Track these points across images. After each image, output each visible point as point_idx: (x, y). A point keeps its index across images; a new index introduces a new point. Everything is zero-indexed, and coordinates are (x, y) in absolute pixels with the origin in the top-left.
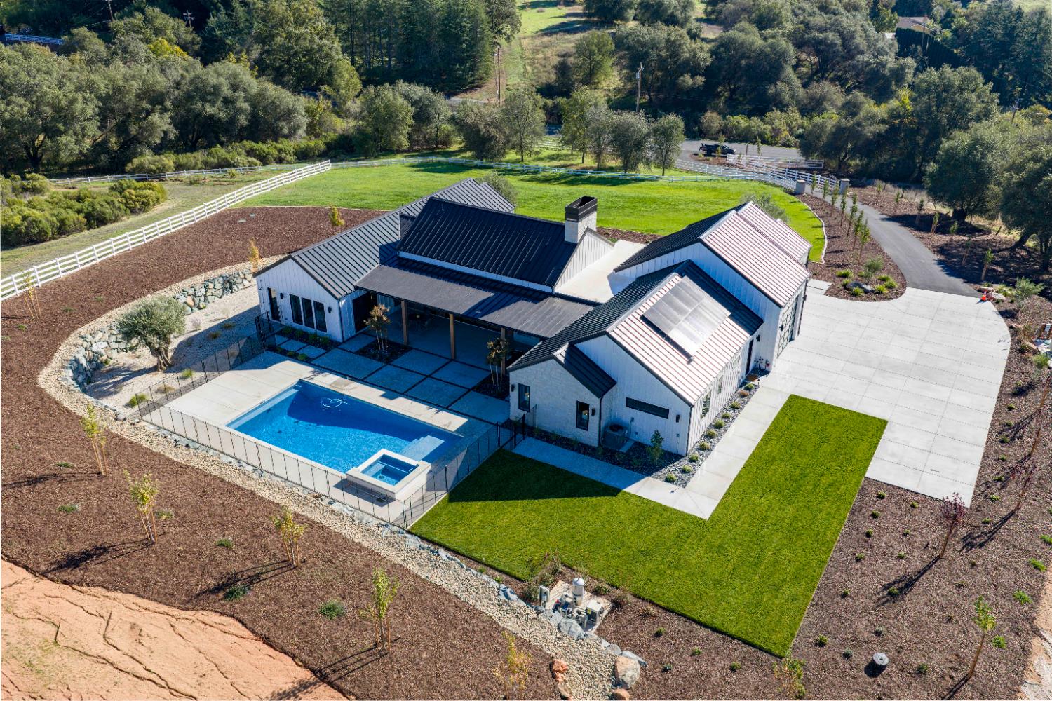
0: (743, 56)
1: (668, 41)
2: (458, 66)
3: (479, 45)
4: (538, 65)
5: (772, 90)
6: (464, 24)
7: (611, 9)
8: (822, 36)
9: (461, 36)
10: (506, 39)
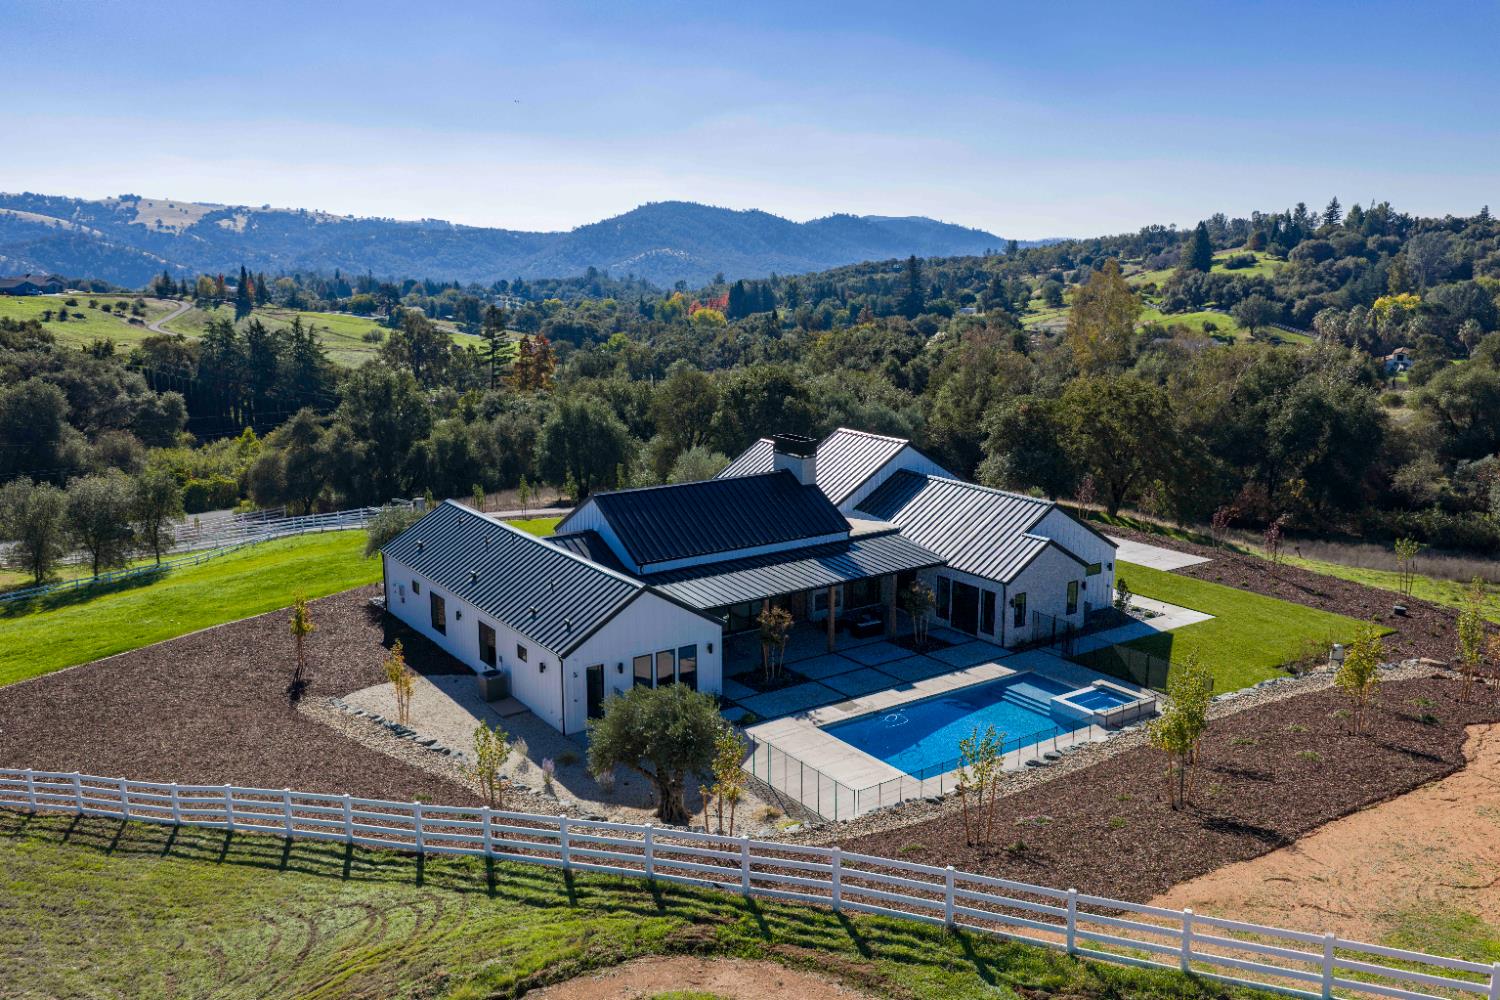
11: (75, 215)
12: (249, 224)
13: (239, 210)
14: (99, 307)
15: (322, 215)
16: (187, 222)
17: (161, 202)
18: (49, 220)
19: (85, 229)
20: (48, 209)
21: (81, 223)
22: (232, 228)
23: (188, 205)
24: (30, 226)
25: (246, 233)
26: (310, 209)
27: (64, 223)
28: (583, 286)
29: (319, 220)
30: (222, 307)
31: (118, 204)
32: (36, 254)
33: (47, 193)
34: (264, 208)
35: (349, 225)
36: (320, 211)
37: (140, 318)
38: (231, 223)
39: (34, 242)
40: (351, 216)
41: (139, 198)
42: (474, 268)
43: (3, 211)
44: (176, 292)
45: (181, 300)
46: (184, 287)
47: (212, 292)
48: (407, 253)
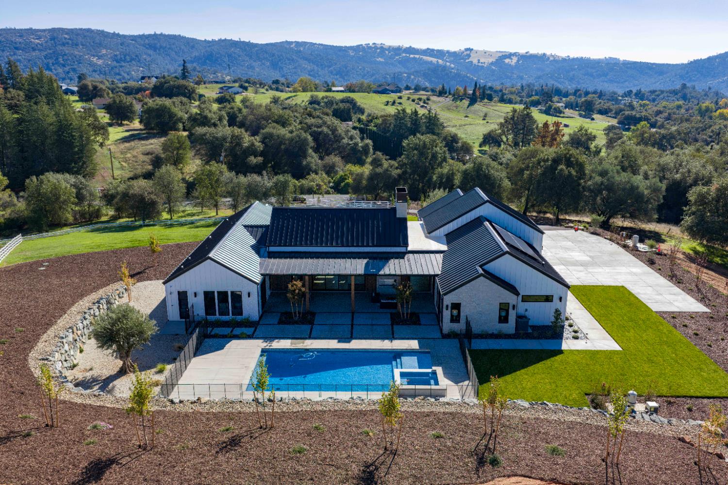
0: (281, 143)
1: (233, 136)
2: (73, 165)
3: (86, 148)
4: (131, 162)
5: (304, 163)
6: (74, 134)
7: (168, 123)
8: (320, 130)
9: (73, 143)
10: (100, 146)
11: (445, 58)
12: (518, 61)
13: (515, 54)
14: (411, 100)
16: (491, 60)
17: (482, 51)
18: (434, 60)
19: (448, 64)
20: (436, 55)
21: (447, 61)
22: (510, 63)
23: (493, 52)
24: (427, 62)
25: (516, 65)
26: (548, 53)
27: (440, 61)
28: (676, 94)
29: (551, 59)
30: (464, 101)
31: (463, 52)
32: (426, 76)
33: (436, 48)
34: (527, 53)
35: (567, 61)
36: (553, 54)
37: (426, 105)
38: (510, 60)
39: (425, 70)
40: (568, 56)
41: (472, 49)
42: (627, 83)
43: (417, 56)
44: (446, 93)
45: (447, 97)
46: (450, 91)
47: (461, 94)
48: (592, 75)
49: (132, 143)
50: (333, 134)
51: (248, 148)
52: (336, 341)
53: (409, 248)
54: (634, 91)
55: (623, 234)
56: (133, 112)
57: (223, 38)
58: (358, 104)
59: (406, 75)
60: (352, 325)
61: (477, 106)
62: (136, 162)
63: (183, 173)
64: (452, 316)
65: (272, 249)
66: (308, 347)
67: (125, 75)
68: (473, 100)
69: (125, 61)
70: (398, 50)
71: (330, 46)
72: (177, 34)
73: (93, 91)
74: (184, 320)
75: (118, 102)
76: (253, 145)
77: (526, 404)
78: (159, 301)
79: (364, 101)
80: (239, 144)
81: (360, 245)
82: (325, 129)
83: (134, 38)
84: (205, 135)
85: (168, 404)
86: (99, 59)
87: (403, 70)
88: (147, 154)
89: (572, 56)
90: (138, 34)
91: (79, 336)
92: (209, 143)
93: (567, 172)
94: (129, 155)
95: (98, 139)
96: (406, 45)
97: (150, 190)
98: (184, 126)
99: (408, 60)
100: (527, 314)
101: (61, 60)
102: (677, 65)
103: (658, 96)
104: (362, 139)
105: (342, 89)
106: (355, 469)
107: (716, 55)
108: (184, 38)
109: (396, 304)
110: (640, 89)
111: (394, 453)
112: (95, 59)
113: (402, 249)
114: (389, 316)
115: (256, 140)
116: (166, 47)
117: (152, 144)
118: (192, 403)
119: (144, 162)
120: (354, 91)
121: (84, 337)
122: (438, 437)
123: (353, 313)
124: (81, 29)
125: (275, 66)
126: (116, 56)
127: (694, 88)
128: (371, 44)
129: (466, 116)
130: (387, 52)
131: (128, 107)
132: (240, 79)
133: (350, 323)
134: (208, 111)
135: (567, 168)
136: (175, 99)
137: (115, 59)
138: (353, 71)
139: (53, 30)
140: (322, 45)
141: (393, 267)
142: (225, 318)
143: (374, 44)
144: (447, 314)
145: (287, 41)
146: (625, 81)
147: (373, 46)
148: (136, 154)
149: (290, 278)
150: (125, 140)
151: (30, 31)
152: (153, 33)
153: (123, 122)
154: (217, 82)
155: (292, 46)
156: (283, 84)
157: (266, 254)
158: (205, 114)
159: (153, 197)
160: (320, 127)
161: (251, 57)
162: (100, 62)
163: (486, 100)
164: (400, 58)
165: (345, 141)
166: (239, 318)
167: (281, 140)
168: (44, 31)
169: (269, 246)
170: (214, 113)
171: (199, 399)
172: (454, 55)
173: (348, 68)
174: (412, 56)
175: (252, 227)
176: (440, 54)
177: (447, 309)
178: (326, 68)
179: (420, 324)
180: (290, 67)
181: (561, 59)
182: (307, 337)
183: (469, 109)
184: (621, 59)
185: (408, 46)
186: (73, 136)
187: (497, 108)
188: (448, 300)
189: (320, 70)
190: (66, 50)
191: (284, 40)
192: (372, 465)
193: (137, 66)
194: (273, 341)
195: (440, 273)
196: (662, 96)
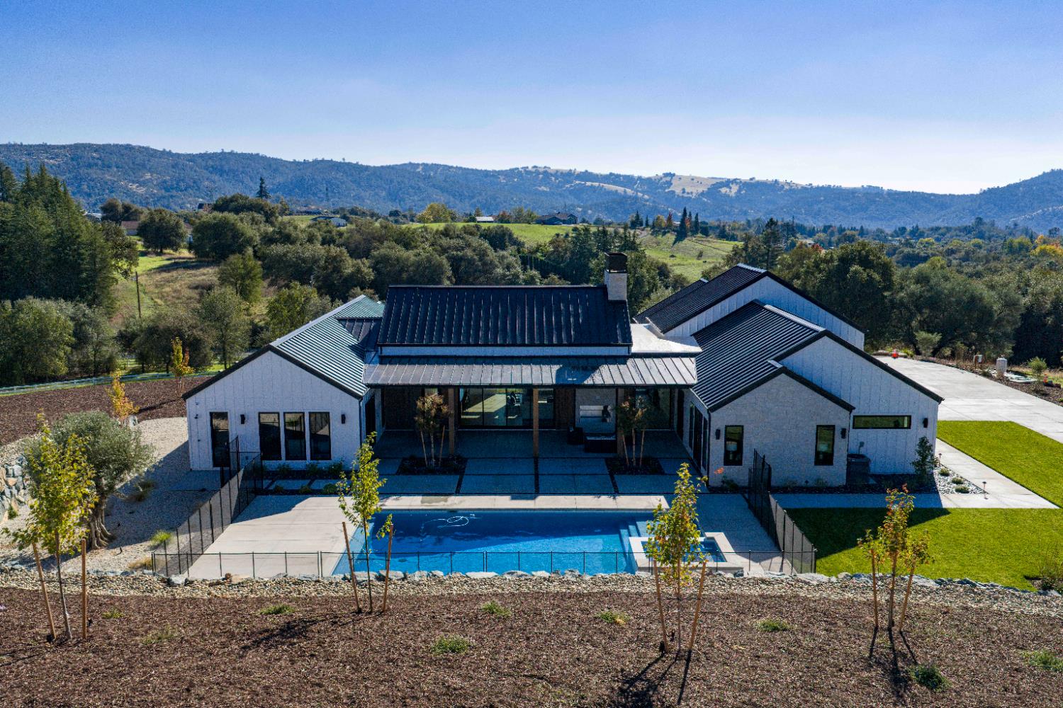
1: (328, 258)
3: (101, 275)
4: (169, 298)
6: (82, 251)
7: (231, 245)
8: (461, 254)
9: (79, 264)
10: (122, 274)
11: (635, 187)
12: (739, 191)
13: (735, 181)
15: (788, 184)
16: (700, 190)
17: (687, 177)
18: (620, 189)
19: (640, 194)
20: (622, 183)
21: (638, 191)
22: (728, 193)
23: (704, 179)
24: (609, 193)
25: (737, 197)
26: (782, 180)
27: (629, 191)
28: (970, 232)
29: (787, 187)
30: (668, 235)
31: (661, 178)
32: (609, 210)
33: (622, 173)
34: (751, 179)
36: (789, 181)
38: (728, 190)
39: (608, 202)
40: (811, 184)
41: (674, 175)
42: (895, 221)
43: (596, 184)
44: (641, 225)
45: (643, 230)
46: (647, 222)
47: (663, 225)
48: (844, 210)
49: (174, 273)
50: (481, 260)
51: (352, 275)
52: (508, 497)
53: (634, 349)
54: (909, 228)
55: (977, 358)
56: (181, 236)
57: (320, 159)
58: (515, 236)
59: (580, 209)
60: (537, 475)
61: (687, 242)
62: (178, 298)
63: (249, 315)
64: (727, 453)
65: (388, 351)
66: (455, 507)
67: (177, 208)
68: (681, 234)
69: (178, 189)
70: (568, 176)
71: (472, 170)
72: (254, 152)
73: (124, 213)
74: (219, 469)
75: (157, 220)
76: (359, 271)
77: (931, 584)
78: (179, 444)
79: (524, 234)
80: (337, 270)
81: (546, 342)
82: (469, 253)
83: (191, 158)
84: (285, 255)
85: (160, 585)
86: (141, 186)
87: (576, 202)
88: (196, 288)
89: (815, 184)
90: (198, 152)
91: (10, 487)
92: (291, 266)
93: (865, 275)
94: (167, 289)
95: (120, 264)
96: (580, 169)
97: (191, 322)
98: (255, 252)
99: (583, 189)
100: (863, 451)
101: (85, 187)
102: (964, 196)
103: (943, 235)
104: (525, 270)
105: (491, 219)
106: (599, 687)
107: (1018, 181)
108: (264, 158)
109: (614, 443)
110: (917, 227)
111: (687, 658)
112: (134, 187)
113: (622, 351)
114: (603, 462)
115: (363, 263)
116: (237, 170)
117: (204, 274)
118: (211, 585)
119: (191, 298)
120: (508, 222)
121: (22, 491)
122: (775, 629)
123: (536, 460)
124: (116, 146)
125: (393, 196)
126: (165, 182)
127: (993, 224)
128: (530, 168)
129: (672, 256)
130: (553, 178)
131: (173, 229)
132: (343, 209)
133: (533, 471)
134: (291, 228)
135: (864, 270)
136: (242, 215)
137: (164, 186)
138: (504, 204)
139: (77, 146)
140: (461, 168)
141: (607, 375)
142: (298, 465)
143: (535, 167)
144: (717, 448)
145: (410, 163)
146: (892, 219)
147: (534, 170)
148: (179, 288)
149: (421, 390)
150: (162, 269)
151: (45, 148)
152: (219, 151)
153: (165, 251)
154: (308, 213)
155: (418, 170)
156: (405, 216)
157: (376, 359)
158: (287, 231)
159: (197, 333)
160: (463, 249)
161: (359, 185)
162: (142, 190)
163: (700, 235)
164: (571, 186)
165: (499, 271)
166: (323, 464)
167: (401, 265)
168: (64, 147)
169: (381, 346)
170: (302, 231)
171: (228, 577)
172: (650, 184)
173: (498, 200)
174: (589, 184)
175: (352, 320)
176: (628, 181)
177: (718, 437)
178: (467, 200)
179: (663, 473)
180: (416, 198)
181: (800, 187)
182: (454, 491)
183: (675, 246)
184: (886, 188)
185: (583, 170)
186: (80, 254)
187: (717, 245)
188: (720, 420)
189: (457, 202)
190: (94, 173)
191: (407, 162)
192: (638, 678)
193: (195, 197)
194: (387, 498)
195: (695, 382)
196: (948, 235)
